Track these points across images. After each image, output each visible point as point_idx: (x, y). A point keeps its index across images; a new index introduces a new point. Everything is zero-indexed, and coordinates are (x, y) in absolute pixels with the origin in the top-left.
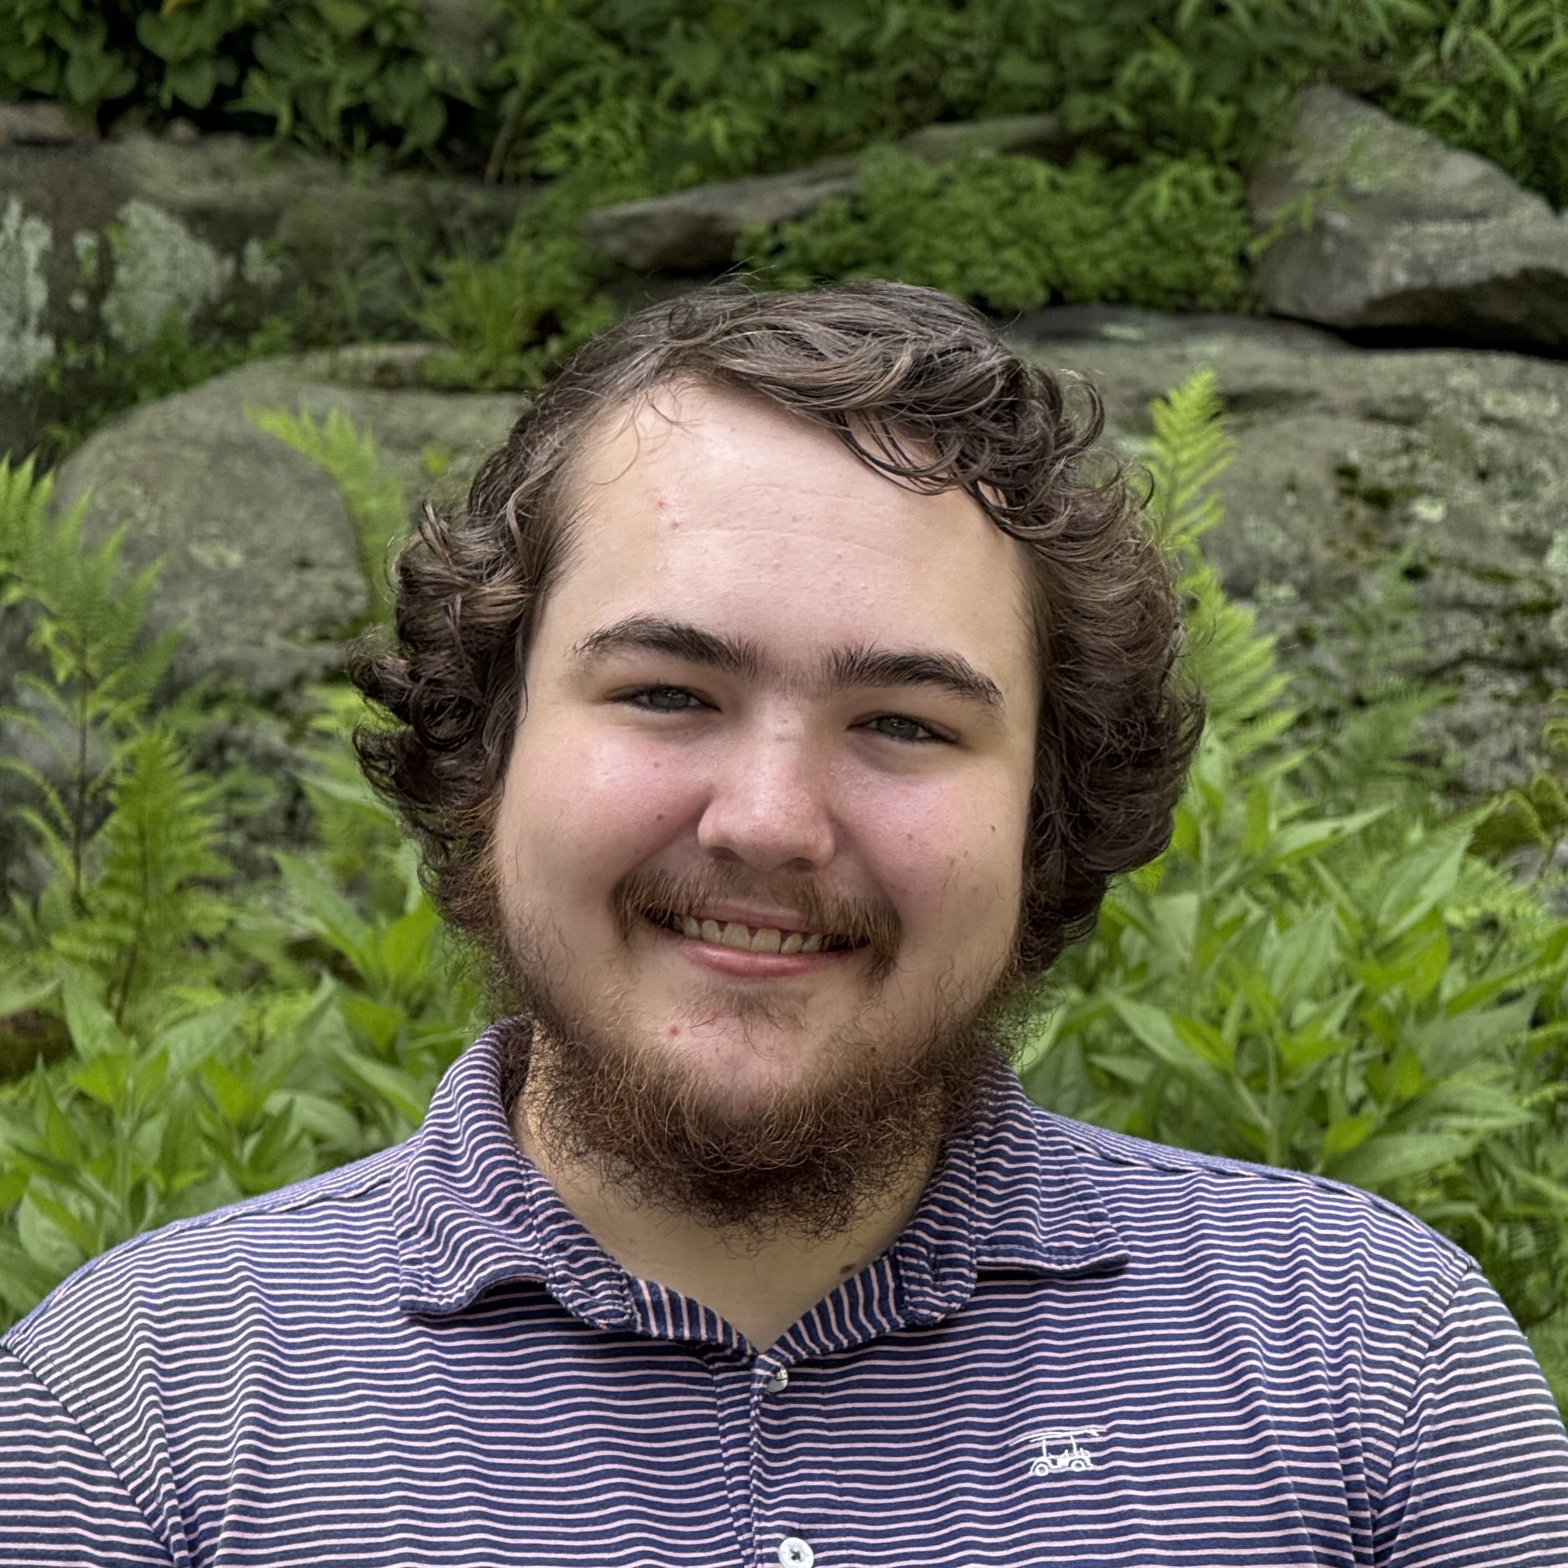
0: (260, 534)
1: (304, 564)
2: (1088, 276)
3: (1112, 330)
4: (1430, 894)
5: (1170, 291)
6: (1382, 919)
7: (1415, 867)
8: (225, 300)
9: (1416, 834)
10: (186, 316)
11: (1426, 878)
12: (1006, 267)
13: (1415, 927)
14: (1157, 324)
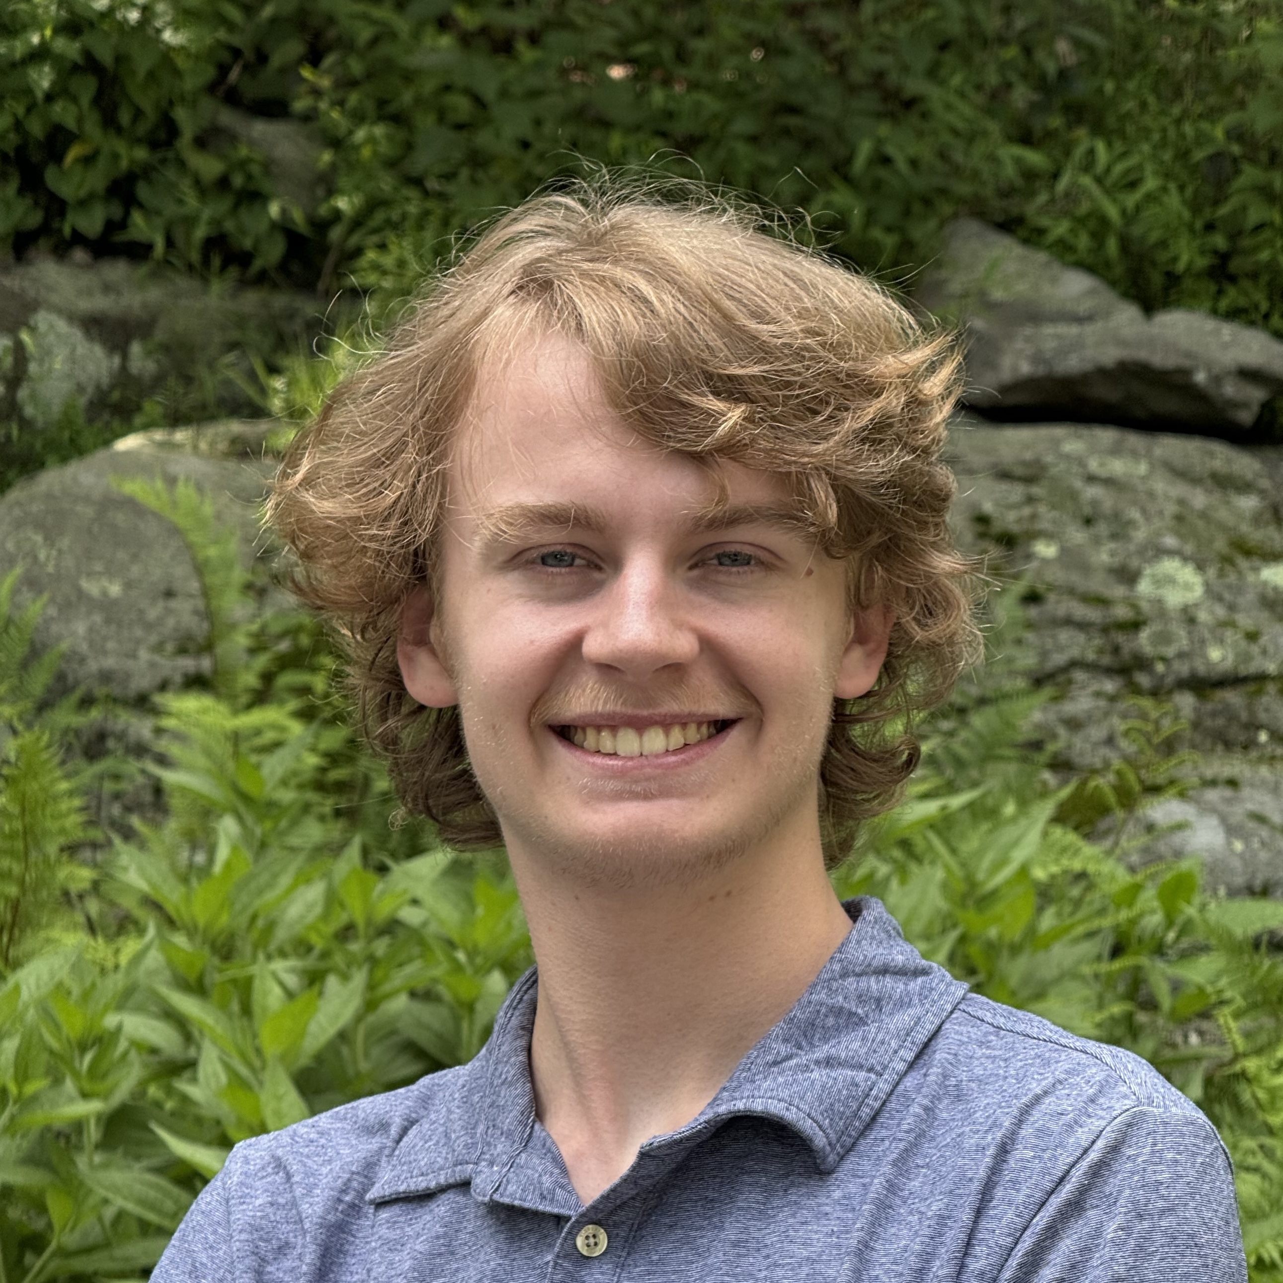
0: (135, 570)
1: (169, 594)
4: (1019, 856)
6: (980, 876)
7: (1008, 834)
8: (113, 387)
9: (1010, 809)
10: (83, 401)
11: (1016, 843)
13: (1009, 882)
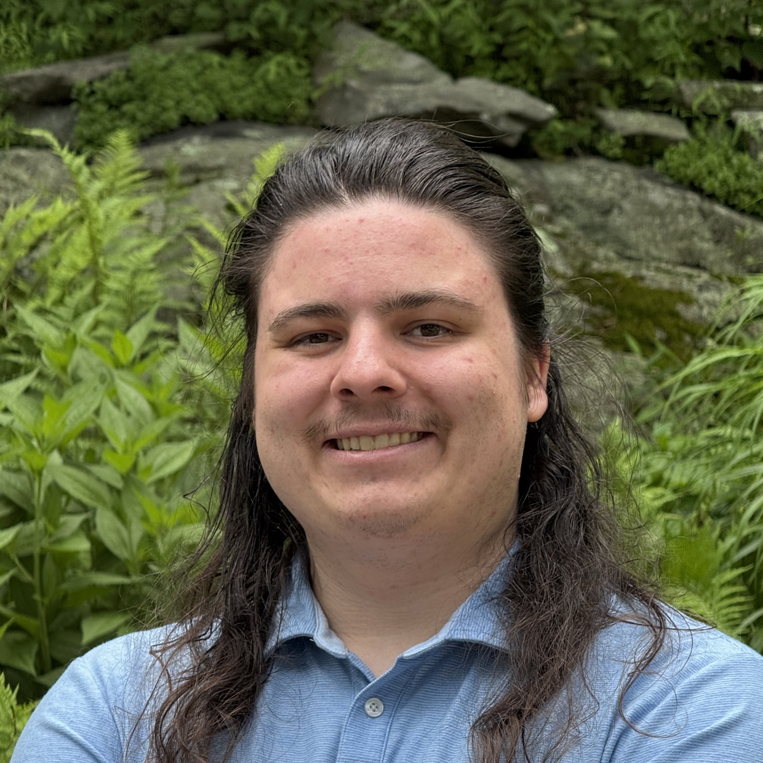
2: (237, 108)
3: (249, 133)
5: (276, 116)
12: (198, 103)
14: (269, 130)
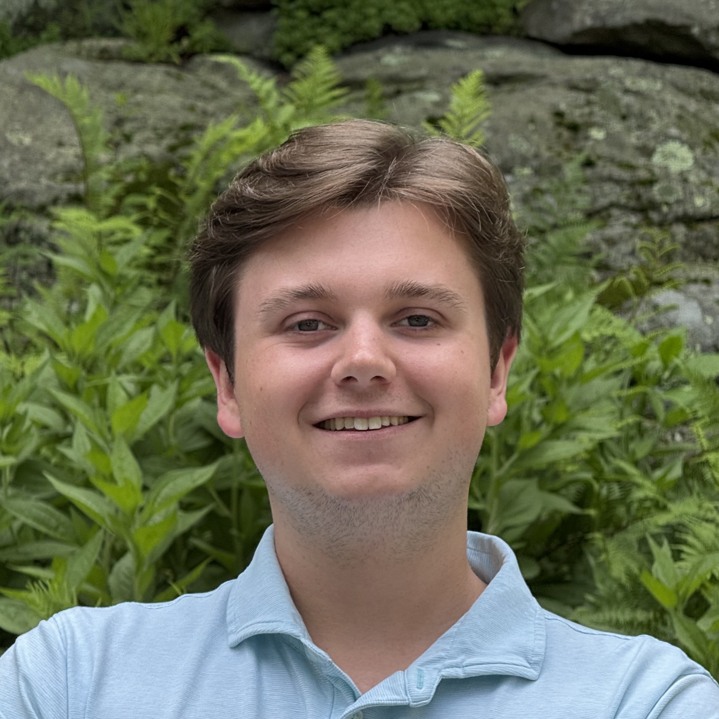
0: (40, 130)
1: (60, 144)
2: (440, 16)
3: (451, 43)
5: (479, 25)
8: (29, 14)
10: (10, 22)
12: (401, 11)
14: (473, 40)
